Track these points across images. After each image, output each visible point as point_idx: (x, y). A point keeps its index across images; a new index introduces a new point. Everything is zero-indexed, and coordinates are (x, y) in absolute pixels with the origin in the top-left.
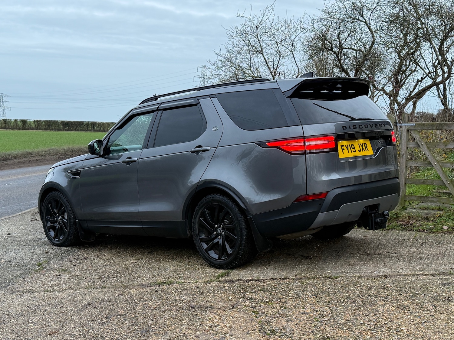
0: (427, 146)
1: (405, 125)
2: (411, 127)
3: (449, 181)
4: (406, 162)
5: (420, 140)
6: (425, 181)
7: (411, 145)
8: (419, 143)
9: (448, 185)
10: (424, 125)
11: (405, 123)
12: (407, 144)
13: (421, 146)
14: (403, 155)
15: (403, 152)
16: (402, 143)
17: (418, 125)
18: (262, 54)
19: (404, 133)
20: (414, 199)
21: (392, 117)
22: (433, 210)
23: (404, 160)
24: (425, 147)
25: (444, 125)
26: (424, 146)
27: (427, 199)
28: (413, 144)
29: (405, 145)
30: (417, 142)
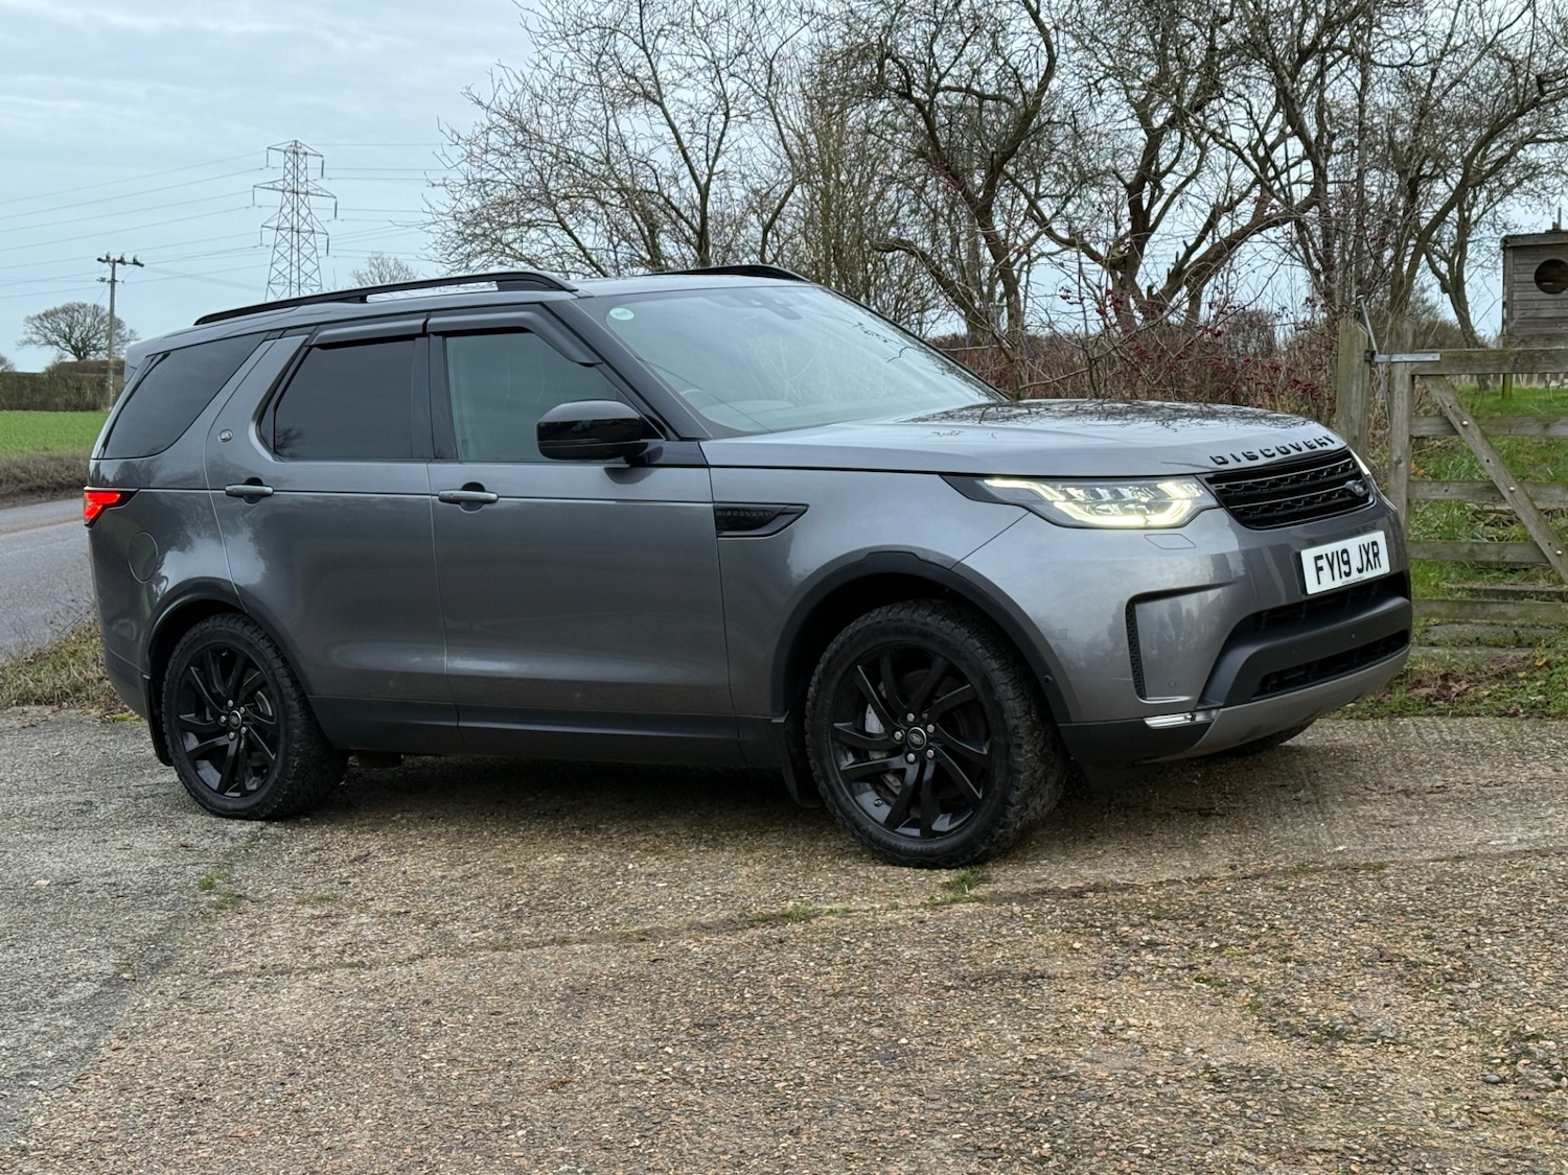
0: (1482, 430)
1: (1405, 359)
2: (1427, 366)
3: (1558, 545)
4: (1408, 486)
5: (1458, 409)
6: (1476, 548)
7: (1424, 428)
8: (1452, 418)
9: (1557, 559)
10: (1470, 358)
11: (1403, 351)
12: (1411, 426)
13: (1460, 429)
14: (1399, 462)
15: (1399, 453)
16: (1394, 421)
17: (1450, 358)
18: (661, 105)
19: (1401, 388)
20: (1437, 610)
21: (1358, 333)
22: (1496, 646)
23: (1403, 480)
24: (1477, 433)
25: (1540, 358)
26: (1470, 429)
27: (1483, 608)
28: (1430, 424)
29: (1405, 428)
30: (1447, 418)
